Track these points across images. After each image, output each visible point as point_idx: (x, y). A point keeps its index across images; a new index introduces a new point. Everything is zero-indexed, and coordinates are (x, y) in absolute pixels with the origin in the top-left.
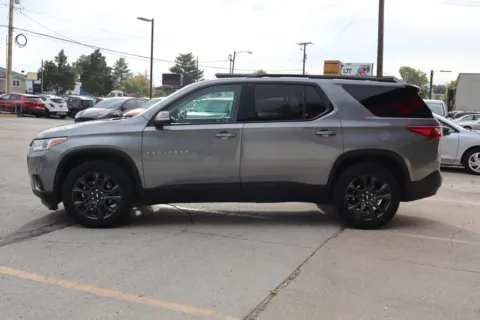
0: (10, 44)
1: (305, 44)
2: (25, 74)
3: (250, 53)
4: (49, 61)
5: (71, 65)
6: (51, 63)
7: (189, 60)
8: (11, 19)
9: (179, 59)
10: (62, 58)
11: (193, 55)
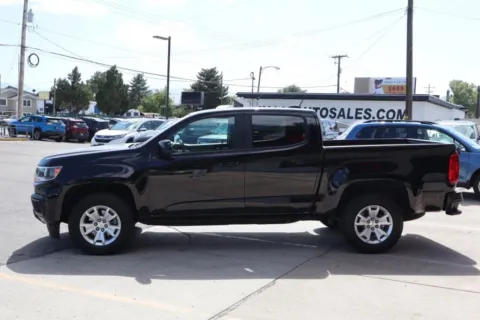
0: (22, 64)
1: (339, 57)
2: (36, 93)
3: (278, 68)
4: (62, 79)
5: (85, 83)
6: (64, 81)
7: (213, 76)
8: (23, 38)
9: (201, 74)
10: (75, 75)
11: (217, 70)
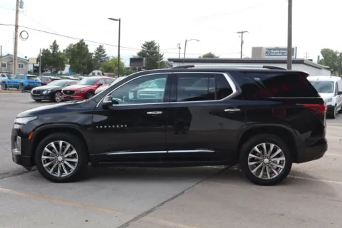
0: (16, 38)
1: (242, 32)
2: (28, 58)
3: (198, 41)
4: (45, 49)
5: (62, 51)
6: (47, 50)
7: (152, 46)
8: (17, 19)
9: (145, 45)
10: (55, 46)
11: (155, 42)
